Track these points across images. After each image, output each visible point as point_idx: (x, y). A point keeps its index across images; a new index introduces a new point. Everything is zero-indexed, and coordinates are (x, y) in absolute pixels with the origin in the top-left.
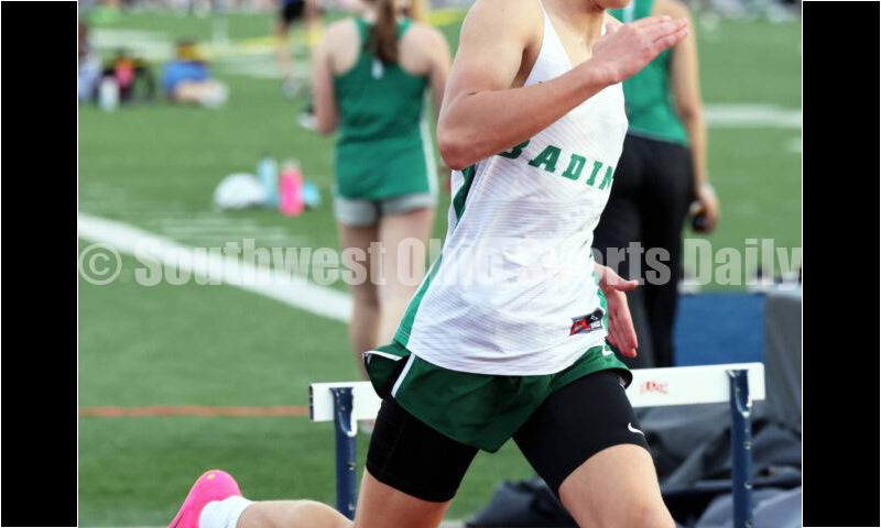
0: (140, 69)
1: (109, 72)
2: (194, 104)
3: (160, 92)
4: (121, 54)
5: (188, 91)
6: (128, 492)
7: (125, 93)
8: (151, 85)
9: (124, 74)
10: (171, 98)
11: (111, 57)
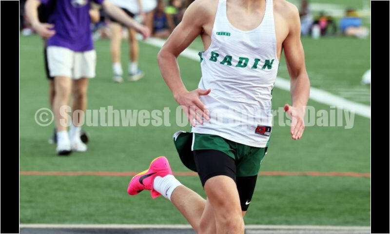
0: (330, 21)
1: (316, 22)
2: (354, 37)
3: (339, 32)
4: (322, 14)
5: (351, 31)
6: (322, 210)
7: (323, 32)
8: (335, 28)
9: (323, 23)
10: (344, 34)
11: (317, 15)
